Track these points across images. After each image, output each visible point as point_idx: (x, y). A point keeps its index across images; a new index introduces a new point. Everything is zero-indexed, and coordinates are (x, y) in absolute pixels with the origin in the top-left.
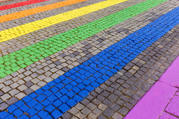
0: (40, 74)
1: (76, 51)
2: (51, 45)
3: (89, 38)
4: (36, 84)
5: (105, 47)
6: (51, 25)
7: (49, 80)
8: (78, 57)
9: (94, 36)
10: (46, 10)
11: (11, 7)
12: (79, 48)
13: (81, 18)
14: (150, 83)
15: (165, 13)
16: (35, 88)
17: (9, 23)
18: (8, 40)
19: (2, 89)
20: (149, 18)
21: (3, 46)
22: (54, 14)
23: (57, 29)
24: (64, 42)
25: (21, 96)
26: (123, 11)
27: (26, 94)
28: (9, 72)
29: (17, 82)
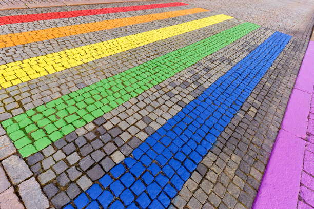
0: (156, 107)
1: (185, 81)
2: (157, 70)
3: (193, 65)
4: (155, 121)
5: (214, 79)
6: (148, 43)
7: (168, 117)
8: (190, 89)
9: (198, 64)
10: (136, 22)
11: (97, 13)
12: (187, 77)
13: (177, 38)
14: (273, 130)
15: (259, 44)
16: (155, 126)
17: (101, 33)
18: (107, 57)
19: (119, 125)
20: (247, 48)
21: (103, 64)
22: (147, 30)
23: (157, 49)
24: (169, 66)
25: (143, 136)
26: (217, 35)
27: (148, 134)
28: (120, 102)
29: (132, 115)
